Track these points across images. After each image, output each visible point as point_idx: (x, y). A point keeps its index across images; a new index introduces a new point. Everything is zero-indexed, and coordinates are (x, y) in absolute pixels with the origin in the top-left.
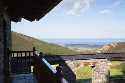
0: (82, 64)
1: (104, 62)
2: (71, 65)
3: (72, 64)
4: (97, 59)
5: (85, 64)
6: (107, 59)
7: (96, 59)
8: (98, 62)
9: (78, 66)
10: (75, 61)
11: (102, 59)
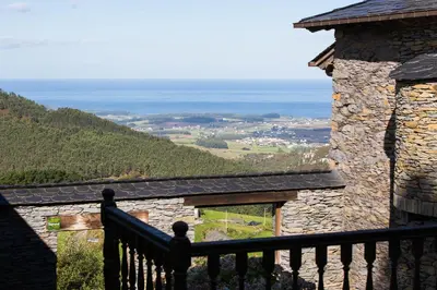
0: (79, 219)
1: (171, 213)
2: (37, 224)
3: (37, 221)
4: (143, 199)
5: (92, 219)
6: (182, 200)
7: (138, 202)
8: (147, 213)
9: (62, 226)
10: (51, 208)
11: (161, 201)
